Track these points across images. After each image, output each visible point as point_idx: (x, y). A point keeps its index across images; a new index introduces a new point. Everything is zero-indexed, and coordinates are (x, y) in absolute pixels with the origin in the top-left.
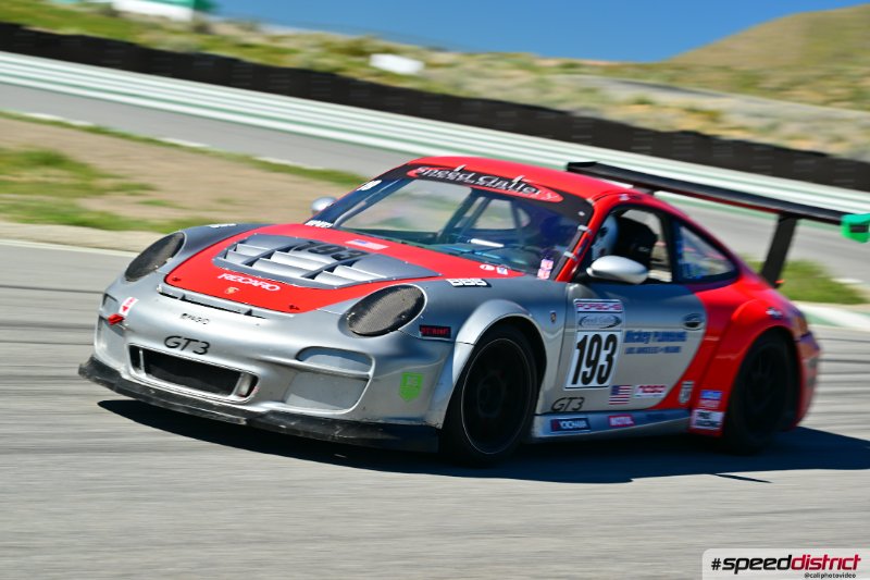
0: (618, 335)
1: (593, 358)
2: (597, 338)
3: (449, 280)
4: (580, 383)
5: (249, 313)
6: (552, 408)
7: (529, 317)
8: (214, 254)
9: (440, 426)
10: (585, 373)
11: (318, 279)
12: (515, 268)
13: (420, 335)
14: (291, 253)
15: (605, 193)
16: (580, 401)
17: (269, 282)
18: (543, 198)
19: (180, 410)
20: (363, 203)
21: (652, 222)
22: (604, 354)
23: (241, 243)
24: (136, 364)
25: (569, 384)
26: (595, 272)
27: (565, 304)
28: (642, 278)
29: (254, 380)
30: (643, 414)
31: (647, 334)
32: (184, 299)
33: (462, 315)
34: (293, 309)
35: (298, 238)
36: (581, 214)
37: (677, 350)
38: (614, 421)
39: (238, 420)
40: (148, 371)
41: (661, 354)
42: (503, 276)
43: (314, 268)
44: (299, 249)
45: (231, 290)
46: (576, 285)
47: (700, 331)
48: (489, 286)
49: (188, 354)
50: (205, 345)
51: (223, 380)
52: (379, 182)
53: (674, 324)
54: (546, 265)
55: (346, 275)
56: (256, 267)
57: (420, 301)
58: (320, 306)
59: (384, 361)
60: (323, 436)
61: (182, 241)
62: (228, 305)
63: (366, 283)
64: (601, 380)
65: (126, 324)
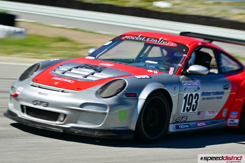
0: (199, 93)
1: (190, 102)
2: (191, 95)
3: (136, 76)
4: (186, 111)
5: (63, 91)
6: (176, 121)
7: (166, 89)
8: (50, 71)
9: (134, 130)
10: (187, 108)
11: (88, 78)
12: (160, 71)
13: (125, 97)
14: (79, 69)
15: (193, 42)
16: (186, 118)
17: (71, 80)
18: (170, 45)
19: (38, 128)
20: (106, 50)
21: (211, 52)
22: (194, 100)
23: (61, 66)
24: (23, 111)
25: (182, 112)
26: (189, 71)
27: (179, 83)
28: (207, 72)
29: (65, 115)
30: (210, 122)
31: (210, 93)
32: (39, 87)
33: (141, 89)
34: (79, 89)
35: (81, 63)
36: (184, 50)
37: (221, 98)
38: (199, 125)
39: (59, 130)
40: (28, 114)
41: (215, 100)
42: (156, 74)
43: (87, 74)
44: (82, 67)
45: (56, 83)
46: (183, 76)
47: (229, 90)
48: (150, 78)
49: (41, 107)
50: (46, 104)
51: (54, 116)
52: (111, 42)
53: (220, 89)
54: (172, 69)
55: (98, 76)
56: (66, 74)
57: (125, 84)
58: (88, 88)
59: (112, 107)
60: (90, 135)
61: (39, 66)
62: (55, 89)
63: (106, 79)
64: (194, 110)
65: (19, 97)
